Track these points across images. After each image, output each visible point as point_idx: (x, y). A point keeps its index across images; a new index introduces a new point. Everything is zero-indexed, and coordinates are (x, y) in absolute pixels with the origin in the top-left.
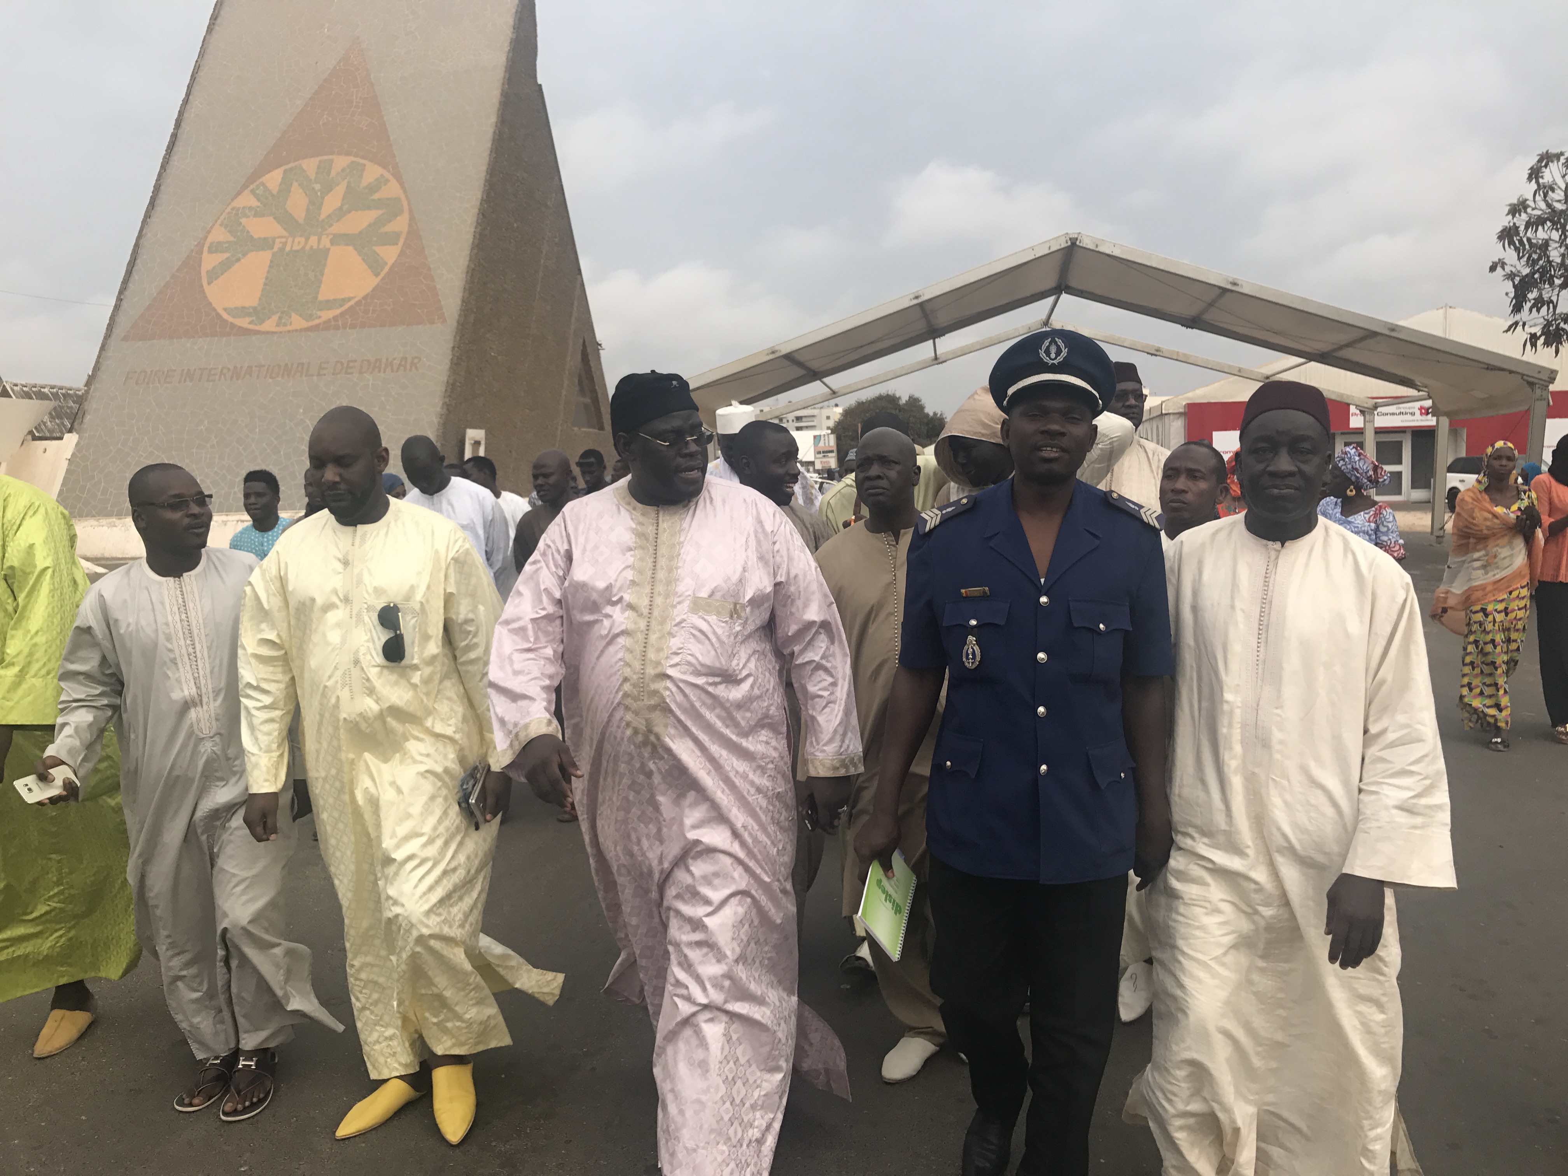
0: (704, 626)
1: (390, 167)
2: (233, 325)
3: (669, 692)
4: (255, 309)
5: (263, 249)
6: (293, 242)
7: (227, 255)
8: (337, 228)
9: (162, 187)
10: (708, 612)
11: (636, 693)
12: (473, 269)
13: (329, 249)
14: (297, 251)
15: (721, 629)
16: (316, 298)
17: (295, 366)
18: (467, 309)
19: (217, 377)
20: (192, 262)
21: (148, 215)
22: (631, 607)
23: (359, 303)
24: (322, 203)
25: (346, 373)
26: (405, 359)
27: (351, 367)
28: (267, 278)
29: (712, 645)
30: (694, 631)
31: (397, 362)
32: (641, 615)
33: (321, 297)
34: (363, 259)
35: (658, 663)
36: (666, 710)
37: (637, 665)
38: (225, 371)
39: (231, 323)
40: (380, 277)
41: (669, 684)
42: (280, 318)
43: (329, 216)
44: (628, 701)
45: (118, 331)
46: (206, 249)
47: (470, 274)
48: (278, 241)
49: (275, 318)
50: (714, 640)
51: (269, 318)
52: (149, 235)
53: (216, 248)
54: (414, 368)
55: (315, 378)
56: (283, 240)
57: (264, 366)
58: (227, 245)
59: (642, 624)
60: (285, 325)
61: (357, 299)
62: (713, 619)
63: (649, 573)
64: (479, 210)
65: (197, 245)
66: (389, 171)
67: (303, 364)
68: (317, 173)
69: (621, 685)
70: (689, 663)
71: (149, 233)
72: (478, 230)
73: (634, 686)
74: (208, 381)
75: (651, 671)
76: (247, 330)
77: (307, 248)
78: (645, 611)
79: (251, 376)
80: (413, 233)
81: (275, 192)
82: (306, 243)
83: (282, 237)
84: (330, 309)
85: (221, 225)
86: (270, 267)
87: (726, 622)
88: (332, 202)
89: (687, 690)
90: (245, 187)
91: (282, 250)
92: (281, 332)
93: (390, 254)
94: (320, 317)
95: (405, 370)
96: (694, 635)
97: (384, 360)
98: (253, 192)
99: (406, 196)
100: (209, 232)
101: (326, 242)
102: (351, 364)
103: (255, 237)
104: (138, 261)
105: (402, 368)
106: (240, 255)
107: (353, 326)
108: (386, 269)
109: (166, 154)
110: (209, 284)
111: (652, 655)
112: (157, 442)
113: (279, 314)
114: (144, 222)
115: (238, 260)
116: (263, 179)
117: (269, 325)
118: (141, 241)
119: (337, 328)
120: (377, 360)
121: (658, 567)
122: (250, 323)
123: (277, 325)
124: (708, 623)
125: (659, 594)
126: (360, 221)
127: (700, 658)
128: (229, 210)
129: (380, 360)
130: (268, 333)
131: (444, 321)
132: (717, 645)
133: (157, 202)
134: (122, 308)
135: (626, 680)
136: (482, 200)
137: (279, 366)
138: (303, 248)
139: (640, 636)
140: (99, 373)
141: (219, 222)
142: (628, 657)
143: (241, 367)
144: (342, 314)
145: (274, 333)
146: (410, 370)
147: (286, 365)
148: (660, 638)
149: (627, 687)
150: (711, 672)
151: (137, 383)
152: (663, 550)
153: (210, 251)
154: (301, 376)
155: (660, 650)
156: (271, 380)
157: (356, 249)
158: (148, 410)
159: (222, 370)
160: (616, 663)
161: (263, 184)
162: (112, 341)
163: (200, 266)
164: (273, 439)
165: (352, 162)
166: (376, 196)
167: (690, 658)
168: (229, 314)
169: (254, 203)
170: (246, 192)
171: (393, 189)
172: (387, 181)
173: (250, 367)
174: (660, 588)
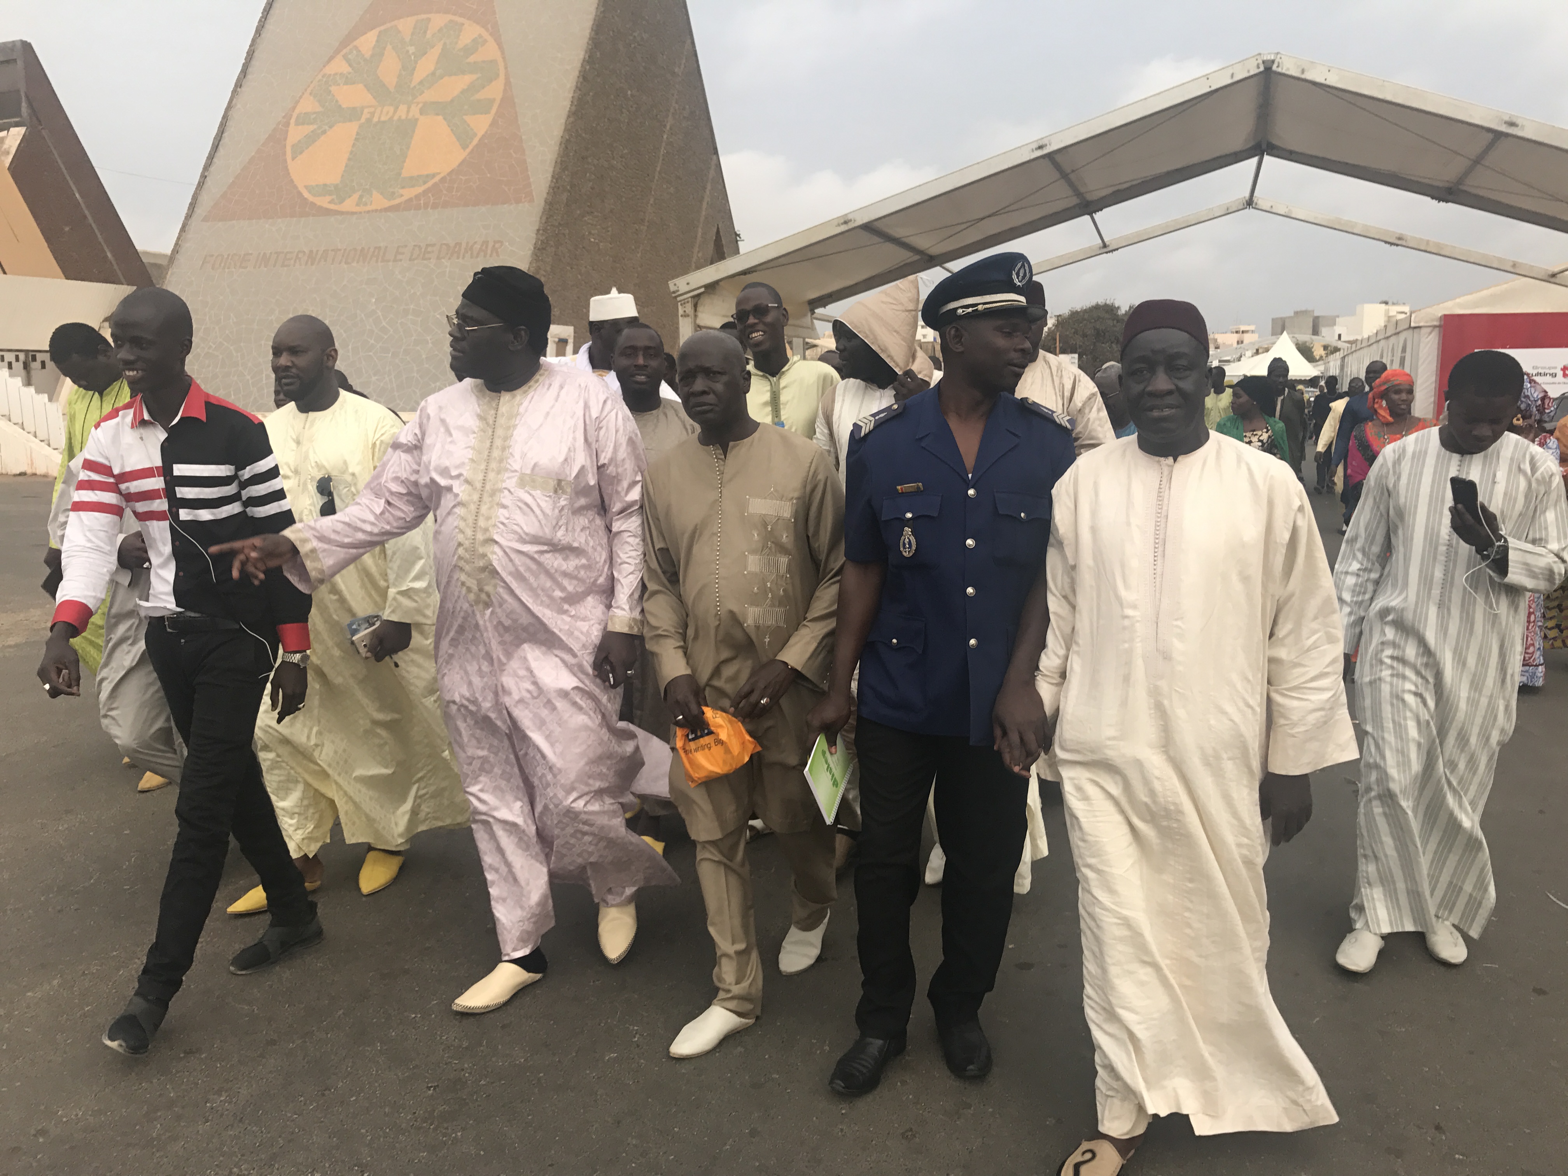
0: (529, 500)
1: (489, 26)
2: (313, 204)
3: (496, 558)
4: (336, 186)
5: (350, 121)
6: (382, 111)
7: (312, 127)
8: (429, 96)
9: (255, 54)
10: (535, 488)
11: (468, 556)
12: (567, 140)
13: (417, 120)
14: (384, 122)
15: (546, 504)
16: (400, 174)
17: (372, 250)
18: (556, 188)
19: (292, 262)
20: (278, 137)
21: (239, 84)
22: (467, 481)
23: (443, 180)
24: (414, 69)
25: (424, 259)
26: (486, 243)
27: (429, 252)
28: (351, 152)
29: (537, 517)
30: (520, 504)
31: (478, 246)
32: (475, 489)
33: (405, 173)
34: (452, 130)
35: (486, 530)
36: (494, 573)
37: (469, 532)
38: (300, 255)
39: (312, 203)
40: (468, 150)
41: (496, 549)
42: (361, 197)
43: (421, 83)
44: (462, 563)
45: (199, 211)
46: (293, 121)
47: (563, 146)
48: (366, 111)
49: (356, 196)
50: (538, 512)
51: (350, 197)
52: (239, 106)
53: (303, 120)
54: (494, 254)
55: (391, 263)
56: (372, 110)
57: (340, 250)
58: (313, 116)
59: (476, 497)
60: (365, 204)
61: (442, 175)
62: (537, 493)
63: (486, 453)
64: (580, 72)
65: (284, 117)
66: (487, 30)
67: (379, 248)
68: (413, 34)
69: (456, 549)
70: (515, 532)
71: (239, 104)
72: (576, 95)
73: (466, 550)
74: (283, 266)
75: (480, 537)
76: (327, 209)
77: (396, 118)
78: (478, 485)
79: (325, 261)
80: (508, 101)
81: (367, 56)
82: (395, 112)
83: (371, 107)
84: (413, 186)
85: (311, 94)
86: (356, 139)
87: (550, 496)
88: (426, 66)
89: (513, 556)
90: (337, 52)
91: (369, 120)
92: (361, 213)
93: (480, 124)
94: (402, 196)
95: (485, 256)
96: (520, 508)
97: (464, 245)
98: (345, 57)
99: (504, 58)
100: (297, 102)
101: (415, 111)
102: (429, 249)
103: (344, 106)
104: (225, 135)
105: (482, 254)
106: (327, 127)
107: (435, 206)
108: (475, 141)
109: (262, 17)
110: (293, 159)
111: (482, 523)
112: (227, 332)
113: (360, 193)
114: (235, 92)
115: (324, 132)
116: (356, 43)
117: (349, 205)
118: (230, 113)
119: (418, 208)
120: (457, 244)
121: (494, 446)
122: (330, 202)
123: (357, 205)
124: (533, 497)
125: (493, 470)
126: (454, 85)
127: (525, 528)
128: (320, 77)
129: (459, 244)
130: (347, 213)
131: (532, 201)
132: (541, 516)
133: (250, 70)
134: (205, 186)
135: (460, 544)
136: (584, 61)
137: (355, 250)
138: (391, 119)
139: (473, 507)
140: (178, 256)
141: (309, 91)
142: (462, 525)
143: (317, 251)
144: (425, 192)
145: (353, 213)
146: (491, 256)
147: (363, 249)
148: (490, 509)
149: (461, 551)
150: (535, 540)
151: (213, 268)
152: (500, 432)
153: (297, 123)
154: (377, 261)
155: (488, 518)
156: (346, 266)
157: (445, 119)
158: (221, 298)
159: (297, 255)
160: (454, 530)
161: (356, 48)
162: (194, 222)
163: (285, 139)
164: (342, 331)
165: (451, 21)
166: (472, 59)
167: (516, 528)
168: (310, 192)
169: (345, 68)
170: (339, 57)
171: (490, 51)
172: (485, 41)
173: (326, 251)
174: (494, 465)
